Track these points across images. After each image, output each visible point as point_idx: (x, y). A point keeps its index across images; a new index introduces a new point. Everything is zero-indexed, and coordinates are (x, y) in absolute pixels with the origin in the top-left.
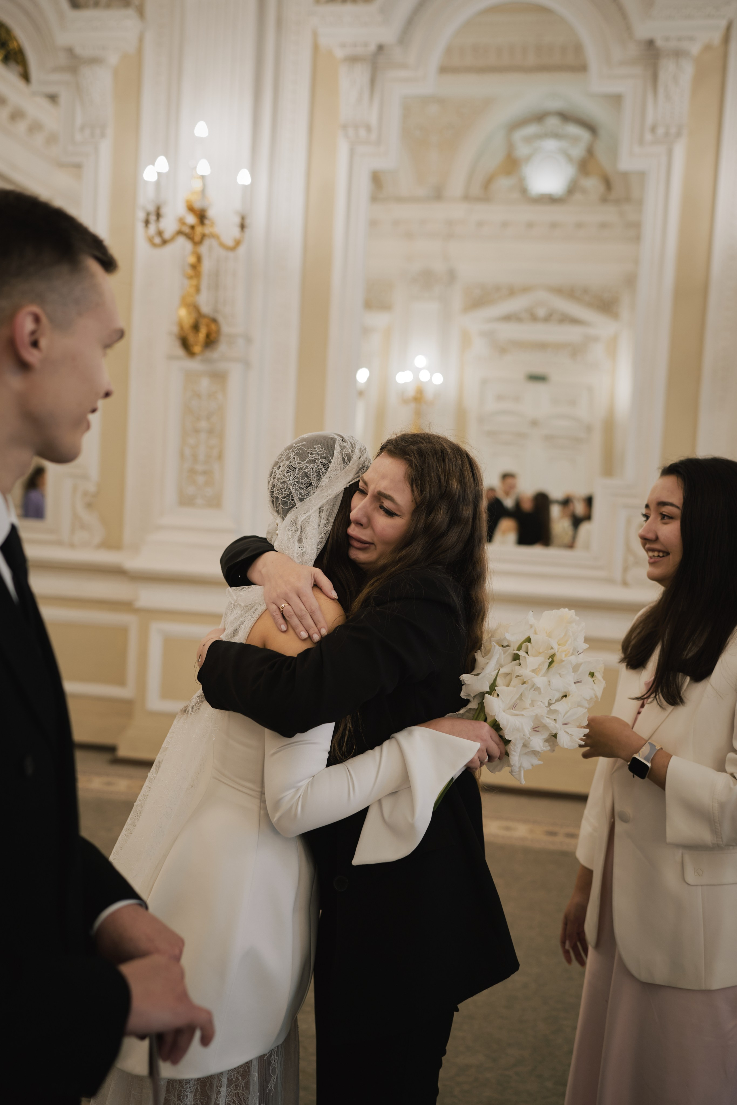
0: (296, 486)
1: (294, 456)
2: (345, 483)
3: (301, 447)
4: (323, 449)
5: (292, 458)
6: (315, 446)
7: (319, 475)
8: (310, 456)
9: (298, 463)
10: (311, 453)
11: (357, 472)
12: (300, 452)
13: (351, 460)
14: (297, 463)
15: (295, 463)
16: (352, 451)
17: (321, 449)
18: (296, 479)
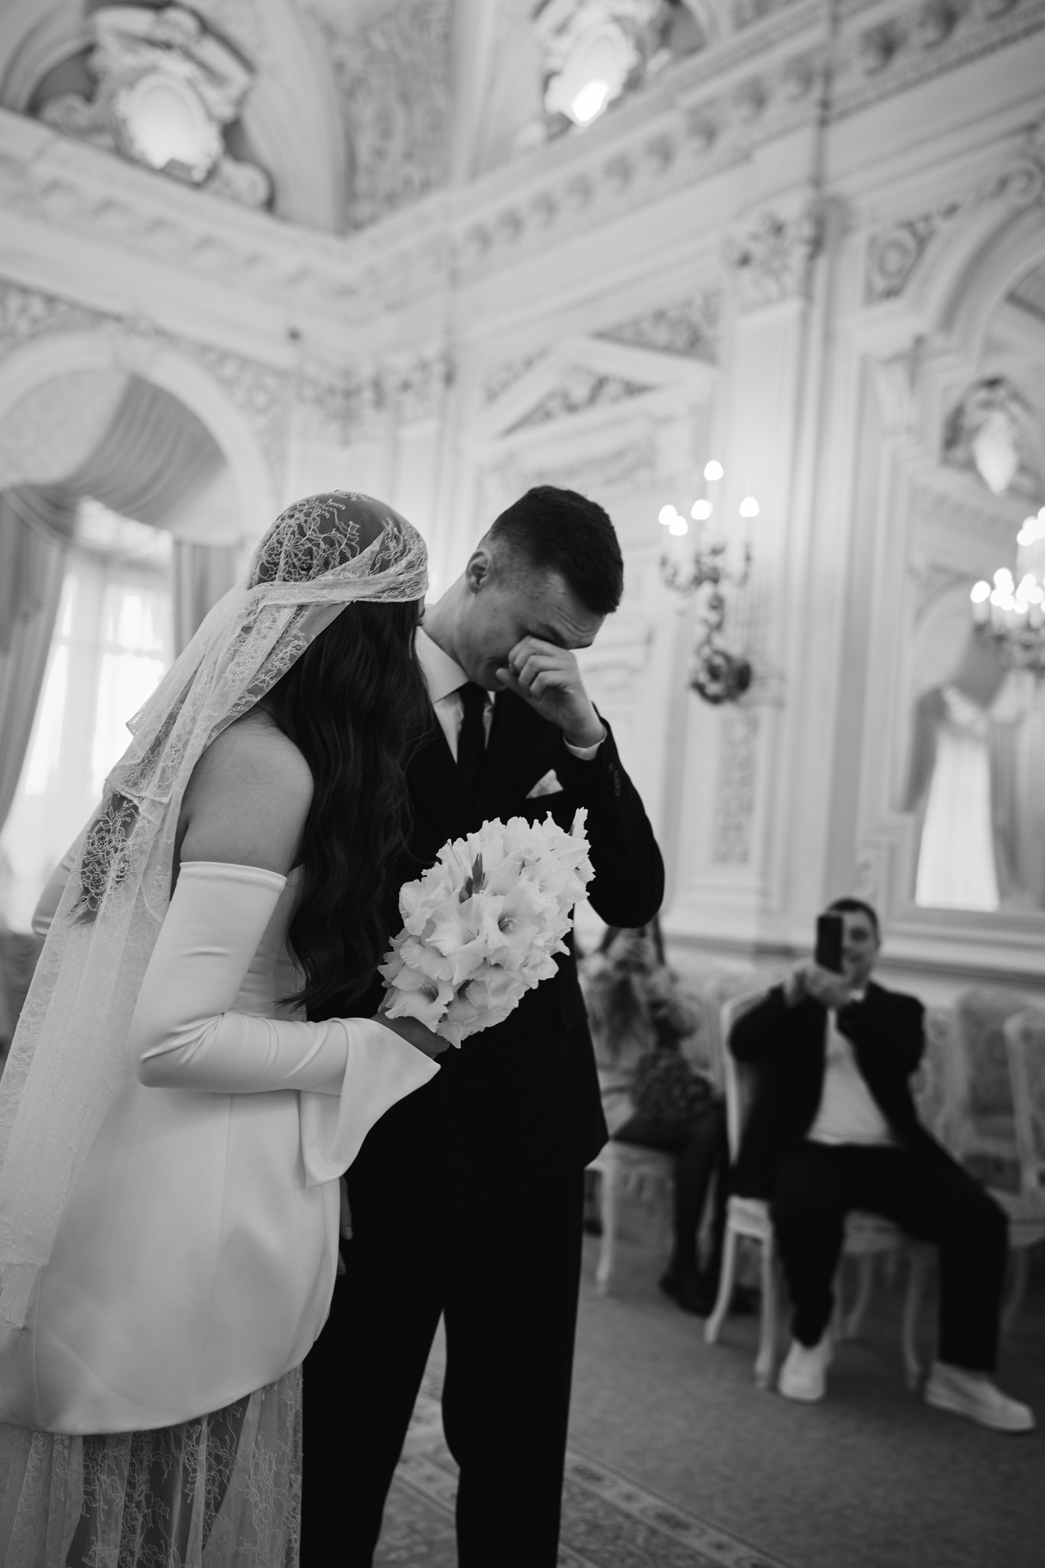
0: (290, 558)
1: (316, 517)
2: (355, 595)
3: (335, 511)
4: (358, 534)
5: (311, 518)
6: (351, 523)
7: (326, 565)
8: (333, 533)
9: (313, 530)
10: (338, 530)
11: (382, 590)
12: (328, 517)
13: (384, 570)
14: (311, 529)
15: (310, 528)
16: (396, 559)
17: (354, 532)
18: (297, 548)
